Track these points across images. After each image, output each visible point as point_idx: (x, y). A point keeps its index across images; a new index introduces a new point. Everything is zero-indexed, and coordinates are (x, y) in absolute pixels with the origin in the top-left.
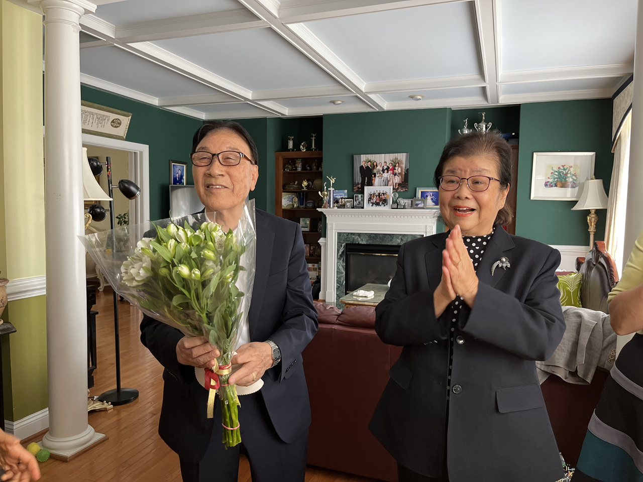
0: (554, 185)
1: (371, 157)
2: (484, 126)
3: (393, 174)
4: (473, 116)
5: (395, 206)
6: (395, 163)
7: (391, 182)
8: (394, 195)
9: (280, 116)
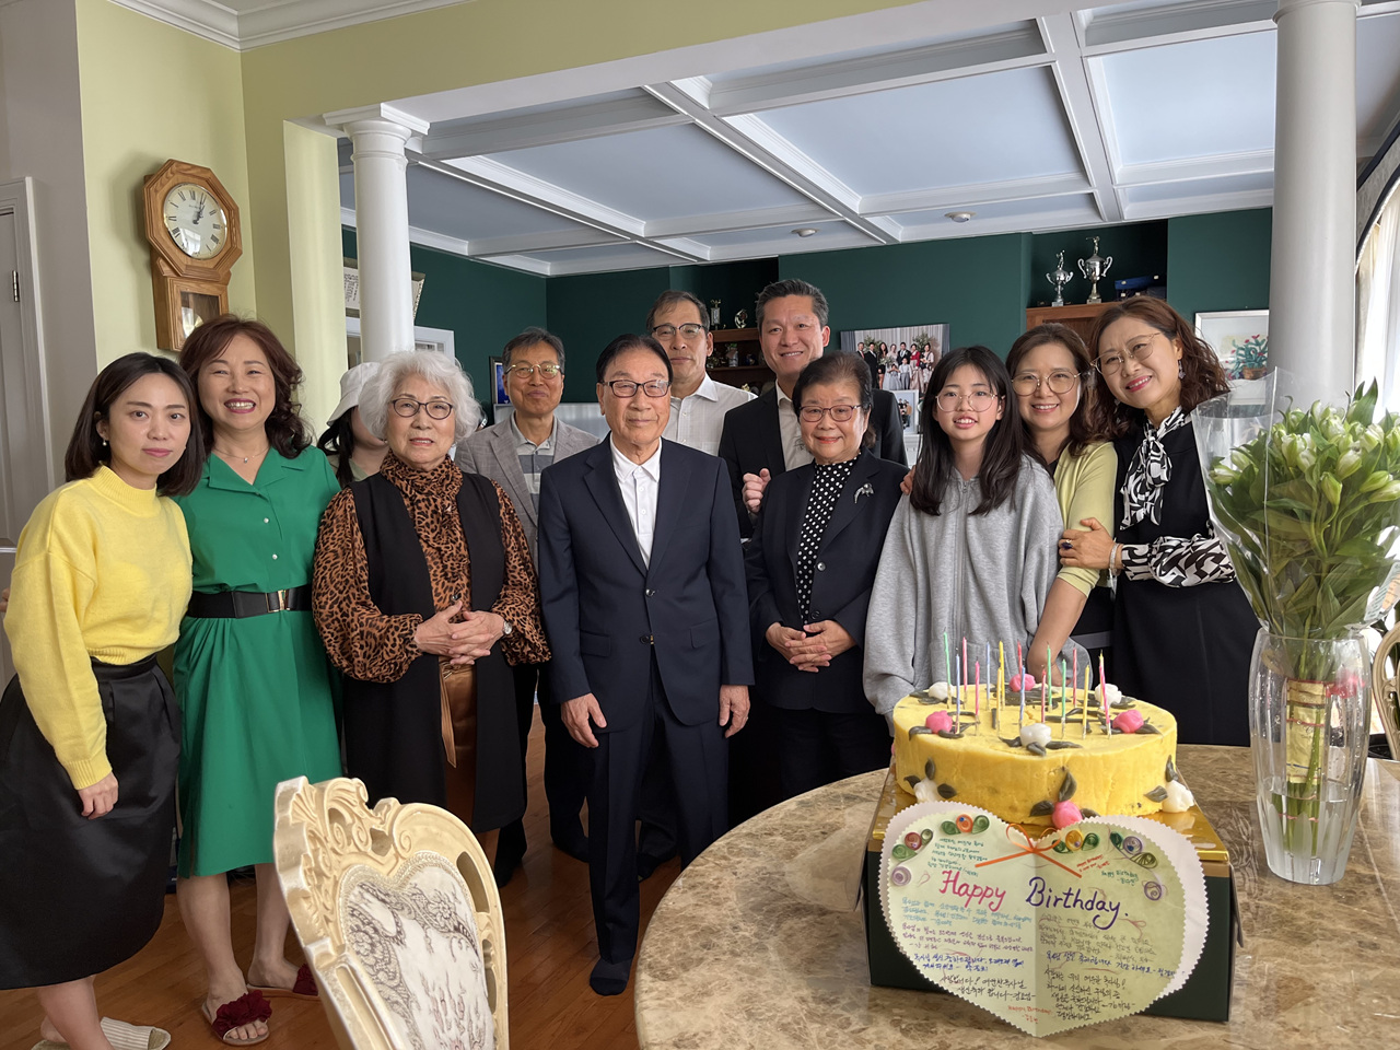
0: (1238, 375)
2: (1098, 263)
3: (918, 365)
4: (1075, 244)
6: (922, 344)
7: (916, 380)
9: (696, 262)
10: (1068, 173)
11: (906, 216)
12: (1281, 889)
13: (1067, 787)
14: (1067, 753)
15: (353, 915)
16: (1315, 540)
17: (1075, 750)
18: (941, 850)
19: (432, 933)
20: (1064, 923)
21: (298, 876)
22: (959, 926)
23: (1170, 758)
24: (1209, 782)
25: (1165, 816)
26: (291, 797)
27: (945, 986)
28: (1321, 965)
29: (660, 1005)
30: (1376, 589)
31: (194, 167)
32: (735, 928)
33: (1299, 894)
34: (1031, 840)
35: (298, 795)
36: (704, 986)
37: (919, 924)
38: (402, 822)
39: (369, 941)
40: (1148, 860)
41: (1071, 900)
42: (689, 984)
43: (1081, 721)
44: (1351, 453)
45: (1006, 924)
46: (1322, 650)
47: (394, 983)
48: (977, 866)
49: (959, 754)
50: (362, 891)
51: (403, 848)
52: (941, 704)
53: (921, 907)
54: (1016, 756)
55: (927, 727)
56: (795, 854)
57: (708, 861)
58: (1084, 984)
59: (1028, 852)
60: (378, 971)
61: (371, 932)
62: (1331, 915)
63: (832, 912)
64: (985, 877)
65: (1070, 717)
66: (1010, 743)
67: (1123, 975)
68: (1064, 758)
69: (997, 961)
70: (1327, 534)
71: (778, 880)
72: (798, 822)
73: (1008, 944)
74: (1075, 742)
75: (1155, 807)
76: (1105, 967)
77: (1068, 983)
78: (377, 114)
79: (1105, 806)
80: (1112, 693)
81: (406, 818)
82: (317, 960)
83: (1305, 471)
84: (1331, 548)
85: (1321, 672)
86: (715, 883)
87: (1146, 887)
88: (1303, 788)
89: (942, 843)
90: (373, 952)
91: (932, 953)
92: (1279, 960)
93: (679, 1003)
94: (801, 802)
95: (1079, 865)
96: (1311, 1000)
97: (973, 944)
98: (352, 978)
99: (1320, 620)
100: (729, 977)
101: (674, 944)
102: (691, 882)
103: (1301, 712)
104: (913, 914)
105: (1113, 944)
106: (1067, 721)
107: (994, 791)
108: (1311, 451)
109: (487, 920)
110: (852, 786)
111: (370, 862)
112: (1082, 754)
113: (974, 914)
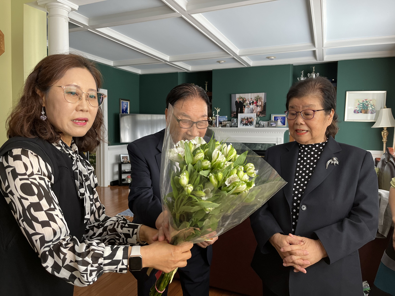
0: (360, 112)
1: (242, 95)
2: (314, 75)
3: (256, 105)
4: (307, 69)
5: (258, 125)
6: (257, 99)
7: (255, 111)
8: (257, 119)
9: (186, 71)
10: (308, 43)
11: (253, 57)
78: (56, 0)
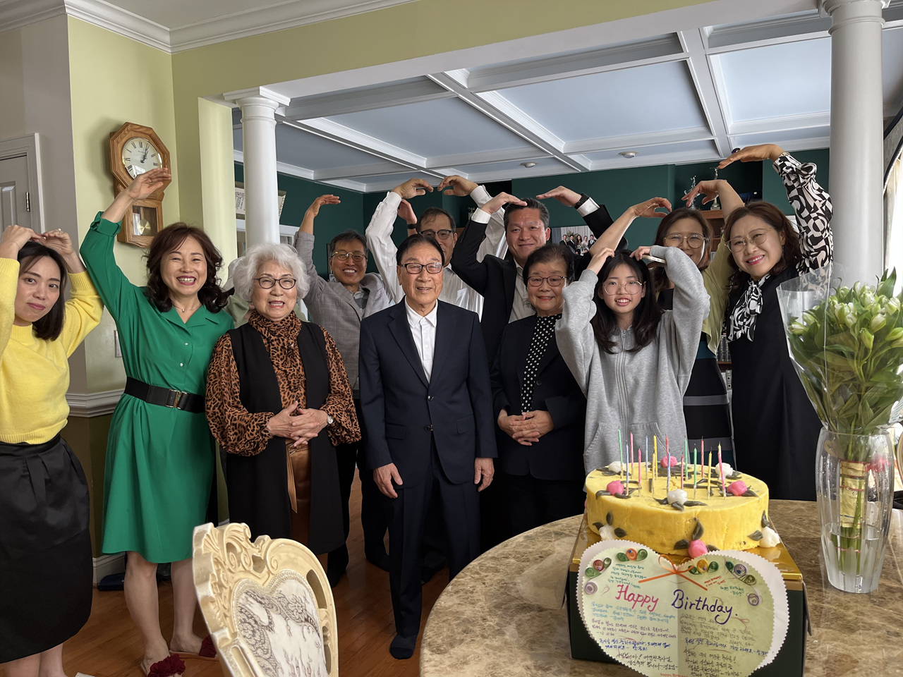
1: (574, 230)
4: (703, 171)
10: (698, 127)
11: (594, 154)
12: (837, 596)
13: (697, 531)
14: (698, 509)
15: (241, 612)
16: (857, 372)
17: (703, 507)
18: (616, 571)
19: (291, 623)
20: (696, 620)
21: (207, 588)
22: (628, 621)
23: (764, 512)
24: (791, 525)
25: (762, 550)
26: (203, 536)
27: (620, 660)
28: (862, 646)
29: (436, 670)
30: (897, 403)
31: (142, 127)
32: (484, 619)
33: (848, 599)
34: (675, 565)
35: (208, 535)
36: (464, 658)
37: (603, 619)
38: (272, 551)
39: (252, 629)
40: (750, 580)
41: (700, 606)
42: (454, 656)
43: (706, 487)
44: (879, 316)
45: (659, 620)
46: (862, 442)
47: (267, 656)
48: (640, 582)
49: (628, 509)
50: (247, 596)
51: (273, 568)
52: (617, 475)
53: (604, 608)
54: (665, 511)
55: (607, 491)
56: (523, 571)
57: (466, 575)
58: (710, 659)
59: (672, 573)
60: (257, 649)
61: (253, 623)
62: (869, 613)
63: (546, 610)
64: (646, 589)
65: (700, 485)
66: (661, 502)
67: (734, 654)
68: (696, 512)
69: (653, 644)
70: (865, 367)
71: (512, 588)
72: (525, 550)
73: (660, 633)
74: (703, 502)
75: (753, 544)
76: (723, 648)
77: (699, 659)
78: (257, 93)
79: (722, 543)
80: (727, 469)
81: (275, 548)
82: (220, 643)
83: (850, 327)
84: (868, 376)
85: (862, 455)
86: (471, 589)
87: (749, 597)
88: (851, 530)
89: (617, 567)
90: (254, 636)
91: (611, 638)
92: (836, 643)
93: (448, 669)
94: (527, 537)
95: (706, 582)
96: (856, 669)
97: (638, 633)
98: (242, 654)
99: (861, 423)
100: (480, 652)
101: (445, 630)
102: (455, 589)
103: (849, 481)
104: (599, 612)
105: (728, 633)
106: (698, 487)
107: (651, 533)
108: (854, 314)
109: (326, 614)
110: (560, 526)
111: (252, 577)
112: (707, 510)
113: (638, 613)
